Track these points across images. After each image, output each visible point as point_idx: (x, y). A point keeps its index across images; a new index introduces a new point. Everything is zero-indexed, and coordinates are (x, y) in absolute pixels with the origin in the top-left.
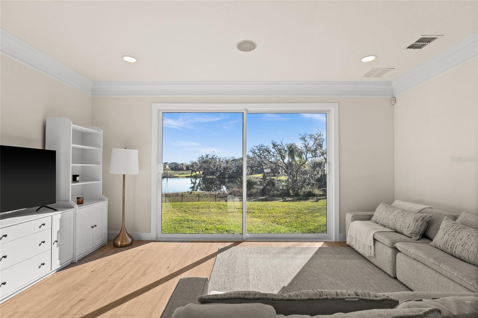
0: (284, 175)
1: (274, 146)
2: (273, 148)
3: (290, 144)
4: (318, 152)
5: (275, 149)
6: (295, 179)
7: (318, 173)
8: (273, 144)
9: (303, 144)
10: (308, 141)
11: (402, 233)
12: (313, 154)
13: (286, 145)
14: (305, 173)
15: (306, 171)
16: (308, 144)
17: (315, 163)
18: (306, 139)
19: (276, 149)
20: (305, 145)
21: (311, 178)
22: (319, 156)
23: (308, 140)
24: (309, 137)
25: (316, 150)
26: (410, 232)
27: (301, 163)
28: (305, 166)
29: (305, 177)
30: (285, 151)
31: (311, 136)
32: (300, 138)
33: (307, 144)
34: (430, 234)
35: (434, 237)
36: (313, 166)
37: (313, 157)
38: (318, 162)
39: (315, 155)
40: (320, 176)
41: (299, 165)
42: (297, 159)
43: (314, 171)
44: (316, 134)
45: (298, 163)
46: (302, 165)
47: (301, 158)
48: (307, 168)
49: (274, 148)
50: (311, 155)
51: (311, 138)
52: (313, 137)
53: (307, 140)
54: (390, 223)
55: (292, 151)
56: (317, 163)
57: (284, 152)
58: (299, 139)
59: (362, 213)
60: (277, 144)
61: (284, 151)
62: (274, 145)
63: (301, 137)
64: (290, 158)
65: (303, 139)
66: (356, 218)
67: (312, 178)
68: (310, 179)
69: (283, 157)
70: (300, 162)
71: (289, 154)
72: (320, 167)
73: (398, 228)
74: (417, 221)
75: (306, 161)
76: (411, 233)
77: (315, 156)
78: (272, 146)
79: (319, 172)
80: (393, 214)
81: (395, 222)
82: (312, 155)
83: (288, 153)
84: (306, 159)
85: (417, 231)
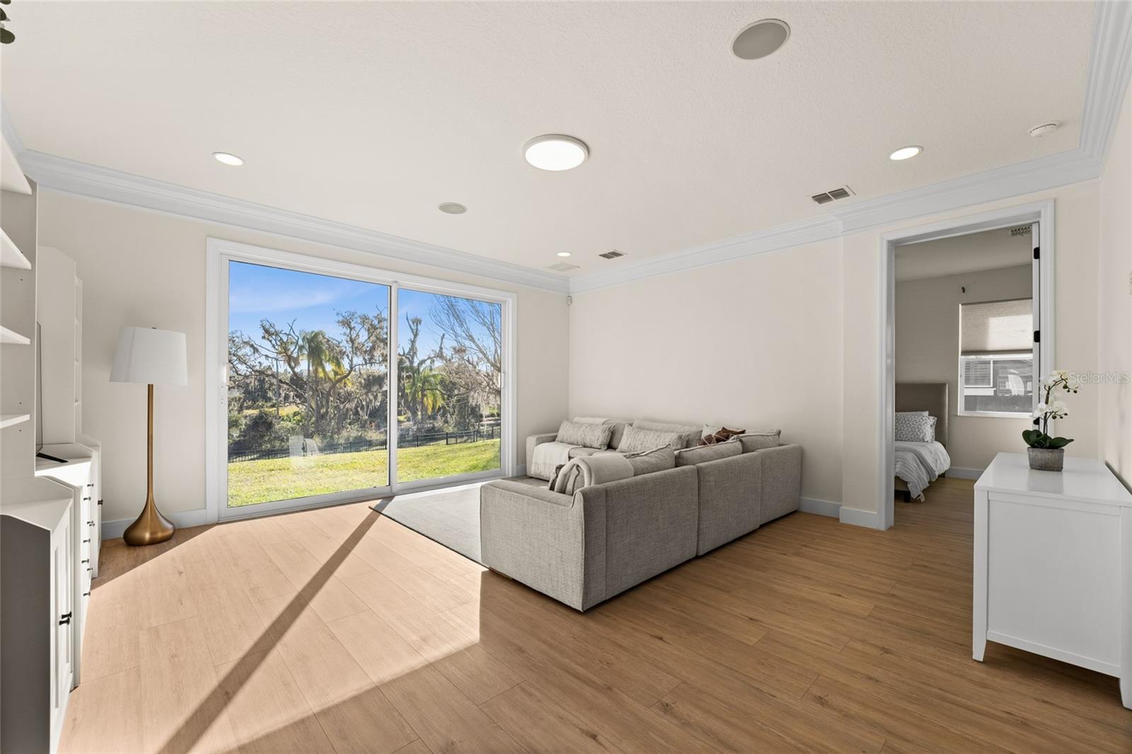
0: (294, 402)
1: (268, 333)
2: (264, 337)
3: (312, 333)
4: (377, 354)
5: (271, 341)
6: (323, 411)
7: (376, 397)
8: (264, 329)
9: (345, 334)
10: (357, 329)
11: (591, 447)
12: (366, 358)
13: (300, 334)
14: (348, 397)
15: (349, 394)
16: (358, 335)
17: (370, 376)
18: (353, 325)
19: (274, 342)
20: (351, 338)
21: (359, 409)
22: (379, 363)
23: (358, 327)
24: (359, 321)
25: (373, 348)
26: (600, 443)
27: (339, 377)
28: (345, 383)
29: (348, 406)
30: (299, 349)
31: (364, 319)
32: (339, 322)
33: (355, 335)
34: (614, 444)
35: (619, 444)
36: (365, 384)
37: (366, 364)
38: (376, 374)
39: (370, 359)
40: (378, 404)
41: (333, 381)
42: (329, 367)
43: (366, 394)
44: (376, 317)
45: (331, 375)
46: (340, 381)
47: (338, 364)
48: (350, 388)
49: (268, 339)
50: (361, 359)
51: (363, 323)
52: (367, 321)
53: (354, 327)
54: (579, 439)
55: (315, 347)
56: (374, 376)
57: (296, 350)
58: (337, 324)
59: (546, 435)
60: (278, 328)
61: (297, 347)
62: (267, 331)
63: (341, 318)
64: (311, 364)
65: (346, 323)
66: (540, 441)
67: (362, 408)
68: (357, 411)
69: (291, 361)
70: (336, 374)
71: (308, 356)
72: (381, 387)
73: (588, 442)
74: (605, 431)
75: (350, 373)
76: (600, 445)
77: (371, 361)
78: (261, 332)
79: (377, 395)
80: (581, 429)
81: (585, 436)
82: (364, 359)
83: (306, 353)
84: (351, 368)
85: (605, 441)
